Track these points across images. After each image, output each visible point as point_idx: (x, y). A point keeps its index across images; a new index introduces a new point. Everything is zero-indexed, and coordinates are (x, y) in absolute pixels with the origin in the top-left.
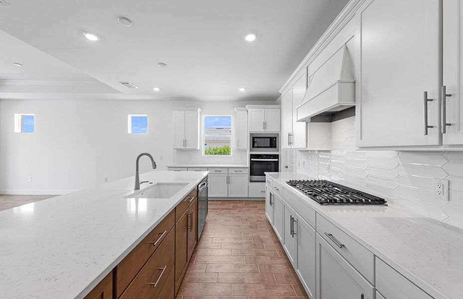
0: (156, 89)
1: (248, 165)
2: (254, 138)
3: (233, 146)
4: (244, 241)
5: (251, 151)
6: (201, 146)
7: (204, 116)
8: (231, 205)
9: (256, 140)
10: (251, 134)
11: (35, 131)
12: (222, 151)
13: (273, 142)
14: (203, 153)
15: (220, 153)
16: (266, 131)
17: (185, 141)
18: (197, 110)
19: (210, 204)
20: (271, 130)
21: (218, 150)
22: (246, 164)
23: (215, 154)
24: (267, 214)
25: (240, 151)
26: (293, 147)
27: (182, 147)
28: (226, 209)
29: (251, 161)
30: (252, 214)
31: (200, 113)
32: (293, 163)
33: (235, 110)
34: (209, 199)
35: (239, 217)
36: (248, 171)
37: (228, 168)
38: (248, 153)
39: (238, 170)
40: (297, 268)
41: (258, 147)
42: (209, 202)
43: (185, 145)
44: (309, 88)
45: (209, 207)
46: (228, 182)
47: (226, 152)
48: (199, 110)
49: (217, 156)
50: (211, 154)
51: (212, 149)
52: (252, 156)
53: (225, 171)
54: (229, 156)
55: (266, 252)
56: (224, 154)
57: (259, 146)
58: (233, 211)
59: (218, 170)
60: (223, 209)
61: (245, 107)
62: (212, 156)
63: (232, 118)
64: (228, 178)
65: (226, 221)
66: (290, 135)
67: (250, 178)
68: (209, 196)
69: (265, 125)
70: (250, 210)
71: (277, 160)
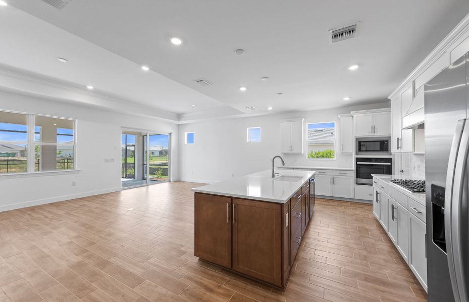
0: (270, 108)
1: (354, 168)
2: (360, 142)
3: (336, 150)
4: (350, 227)
5: (357, 154)
6: (305, 150)
7: (307, 125)
8: (336, 204)
9: (362, 143)
10: (356, 138)
11: (194, 141)
12: (325, 154)
13: (384, 145)
14: (307, 157)
15: (323, 157)
16: (375, 134)
17: (291, 147)
18: (301, 120)
19: (317, 200)
20: (380, 134)
21: (321, 154)
22: (352, 167)
23: (318, 157)
24: (374, 212)
25: (344, 154)
26: (402, 151)
27: (289, 152)
28: (330, 205)
29: (357, 164)
30: (359, 212)
31: (304, 122)
32: (408, 167)
33: (339, 116)
34: (315, 197)
35: (344, 212)
36: (354, 174)
37: (332, 170)
38: (354, 157)
39: (343, 172)
40: (398, 244)
41: (366, 151)
42: (315, 199)
43: (291, 150)
44: (416, 97)
45: (315, 202)
46: (332, 182)
47: (328, 155)
48: (303, 120)
49: (319, 159)
50: (313, 157)
51: (314, 153)
52: (358, 160)
53: (330, 173)
54: (332, 159)
55: (371, 237)
56: (326, 158)
57: (368, 150)
58: (337, 208)
59: (322, 171)
60: (327, 205)
61: (350, 113)
62: (314, 159)
63: (335, 124)
64: (332, 179)
65: (332, 213)
66: (398, 140)
67: (357, 181)
68: (315, 194)
69: (373, 129)
70: (356, 209)
71: (390, 164)
